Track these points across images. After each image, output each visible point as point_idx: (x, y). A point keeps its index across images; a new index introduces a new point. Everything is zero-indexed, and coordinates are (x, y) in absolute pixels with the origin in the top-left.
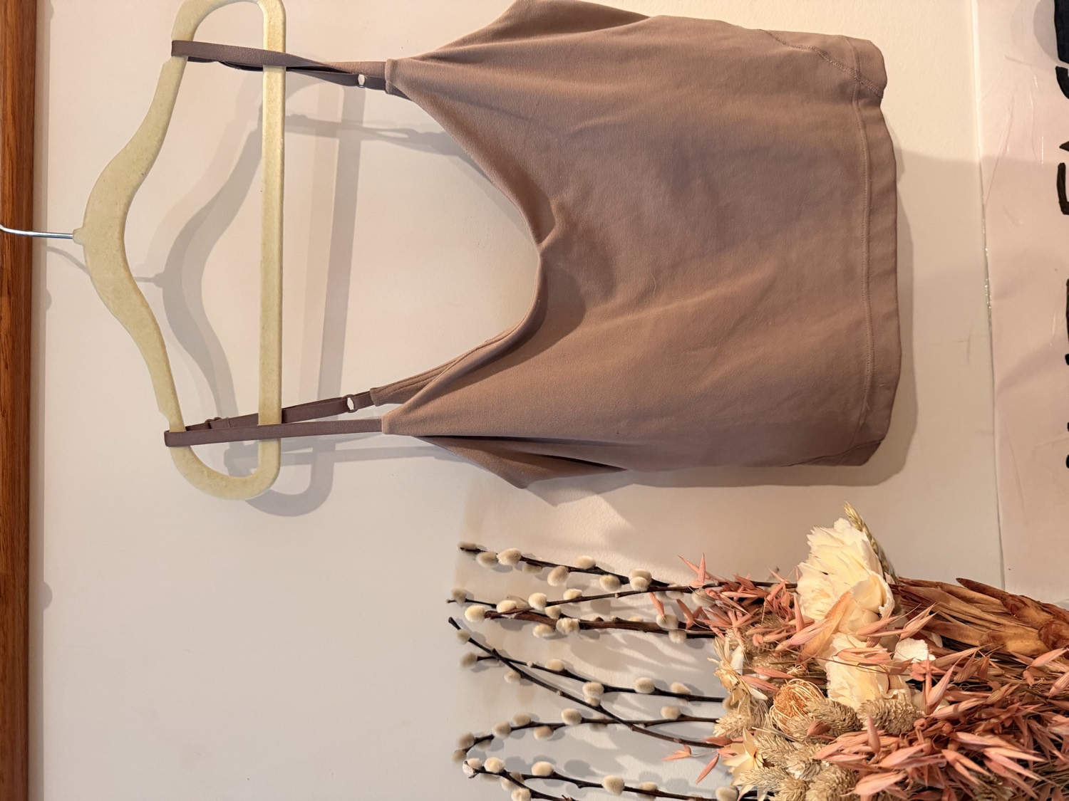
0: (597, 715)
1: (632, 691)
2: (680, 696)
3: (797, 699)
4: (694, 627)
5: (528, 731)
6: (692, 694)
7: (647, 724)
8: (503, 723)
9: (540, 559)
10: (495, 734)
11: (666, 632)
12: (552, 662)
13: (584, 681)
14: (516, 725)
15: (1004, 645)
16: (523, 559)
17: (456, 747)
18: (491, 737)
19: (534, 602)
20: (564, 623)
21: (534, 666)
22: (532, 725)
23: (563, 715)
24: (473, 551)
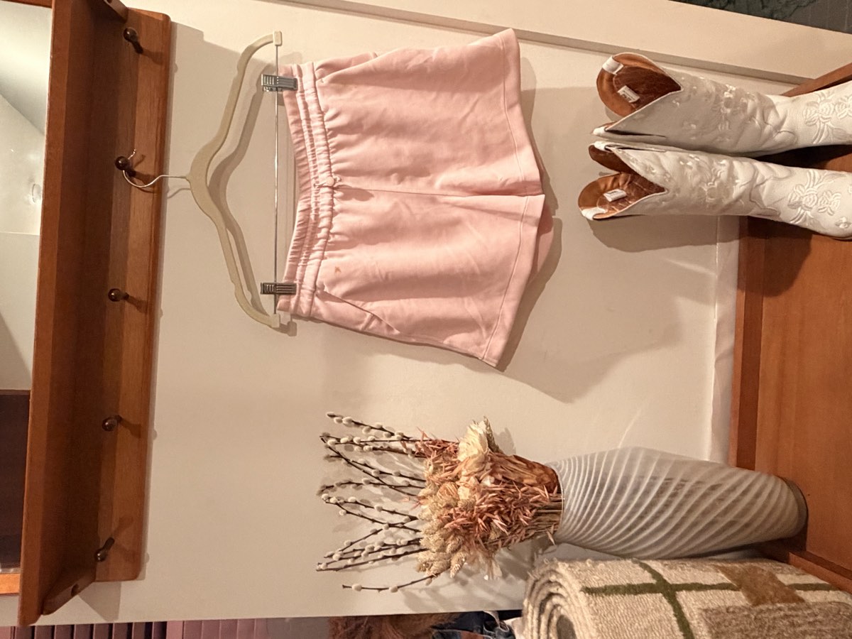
0: (377, 481)
1: (391, 474)
2: (410, 478)
3: (447, 490)
4: (418, 453)
5: (347, 485)
6: (415, 477)
7: (396, 487)
8: (338, 482)
9: (360, 422)
10: (335, 485)
11: (407, 454)
12: (361, 460)
13: (373, 469)
14: (343, 482)
15: (523, 481)
16: (353, 421)
17: (318, 489)
18: (333, 486)
19: (355, 440)
20: (366, 448)
21: (353, 461)
22: (350, 483)
23: (363, 480)
24: (333, 416)
